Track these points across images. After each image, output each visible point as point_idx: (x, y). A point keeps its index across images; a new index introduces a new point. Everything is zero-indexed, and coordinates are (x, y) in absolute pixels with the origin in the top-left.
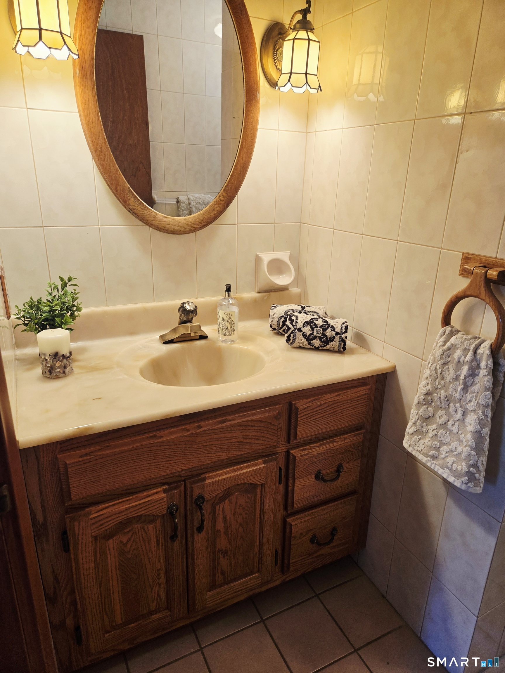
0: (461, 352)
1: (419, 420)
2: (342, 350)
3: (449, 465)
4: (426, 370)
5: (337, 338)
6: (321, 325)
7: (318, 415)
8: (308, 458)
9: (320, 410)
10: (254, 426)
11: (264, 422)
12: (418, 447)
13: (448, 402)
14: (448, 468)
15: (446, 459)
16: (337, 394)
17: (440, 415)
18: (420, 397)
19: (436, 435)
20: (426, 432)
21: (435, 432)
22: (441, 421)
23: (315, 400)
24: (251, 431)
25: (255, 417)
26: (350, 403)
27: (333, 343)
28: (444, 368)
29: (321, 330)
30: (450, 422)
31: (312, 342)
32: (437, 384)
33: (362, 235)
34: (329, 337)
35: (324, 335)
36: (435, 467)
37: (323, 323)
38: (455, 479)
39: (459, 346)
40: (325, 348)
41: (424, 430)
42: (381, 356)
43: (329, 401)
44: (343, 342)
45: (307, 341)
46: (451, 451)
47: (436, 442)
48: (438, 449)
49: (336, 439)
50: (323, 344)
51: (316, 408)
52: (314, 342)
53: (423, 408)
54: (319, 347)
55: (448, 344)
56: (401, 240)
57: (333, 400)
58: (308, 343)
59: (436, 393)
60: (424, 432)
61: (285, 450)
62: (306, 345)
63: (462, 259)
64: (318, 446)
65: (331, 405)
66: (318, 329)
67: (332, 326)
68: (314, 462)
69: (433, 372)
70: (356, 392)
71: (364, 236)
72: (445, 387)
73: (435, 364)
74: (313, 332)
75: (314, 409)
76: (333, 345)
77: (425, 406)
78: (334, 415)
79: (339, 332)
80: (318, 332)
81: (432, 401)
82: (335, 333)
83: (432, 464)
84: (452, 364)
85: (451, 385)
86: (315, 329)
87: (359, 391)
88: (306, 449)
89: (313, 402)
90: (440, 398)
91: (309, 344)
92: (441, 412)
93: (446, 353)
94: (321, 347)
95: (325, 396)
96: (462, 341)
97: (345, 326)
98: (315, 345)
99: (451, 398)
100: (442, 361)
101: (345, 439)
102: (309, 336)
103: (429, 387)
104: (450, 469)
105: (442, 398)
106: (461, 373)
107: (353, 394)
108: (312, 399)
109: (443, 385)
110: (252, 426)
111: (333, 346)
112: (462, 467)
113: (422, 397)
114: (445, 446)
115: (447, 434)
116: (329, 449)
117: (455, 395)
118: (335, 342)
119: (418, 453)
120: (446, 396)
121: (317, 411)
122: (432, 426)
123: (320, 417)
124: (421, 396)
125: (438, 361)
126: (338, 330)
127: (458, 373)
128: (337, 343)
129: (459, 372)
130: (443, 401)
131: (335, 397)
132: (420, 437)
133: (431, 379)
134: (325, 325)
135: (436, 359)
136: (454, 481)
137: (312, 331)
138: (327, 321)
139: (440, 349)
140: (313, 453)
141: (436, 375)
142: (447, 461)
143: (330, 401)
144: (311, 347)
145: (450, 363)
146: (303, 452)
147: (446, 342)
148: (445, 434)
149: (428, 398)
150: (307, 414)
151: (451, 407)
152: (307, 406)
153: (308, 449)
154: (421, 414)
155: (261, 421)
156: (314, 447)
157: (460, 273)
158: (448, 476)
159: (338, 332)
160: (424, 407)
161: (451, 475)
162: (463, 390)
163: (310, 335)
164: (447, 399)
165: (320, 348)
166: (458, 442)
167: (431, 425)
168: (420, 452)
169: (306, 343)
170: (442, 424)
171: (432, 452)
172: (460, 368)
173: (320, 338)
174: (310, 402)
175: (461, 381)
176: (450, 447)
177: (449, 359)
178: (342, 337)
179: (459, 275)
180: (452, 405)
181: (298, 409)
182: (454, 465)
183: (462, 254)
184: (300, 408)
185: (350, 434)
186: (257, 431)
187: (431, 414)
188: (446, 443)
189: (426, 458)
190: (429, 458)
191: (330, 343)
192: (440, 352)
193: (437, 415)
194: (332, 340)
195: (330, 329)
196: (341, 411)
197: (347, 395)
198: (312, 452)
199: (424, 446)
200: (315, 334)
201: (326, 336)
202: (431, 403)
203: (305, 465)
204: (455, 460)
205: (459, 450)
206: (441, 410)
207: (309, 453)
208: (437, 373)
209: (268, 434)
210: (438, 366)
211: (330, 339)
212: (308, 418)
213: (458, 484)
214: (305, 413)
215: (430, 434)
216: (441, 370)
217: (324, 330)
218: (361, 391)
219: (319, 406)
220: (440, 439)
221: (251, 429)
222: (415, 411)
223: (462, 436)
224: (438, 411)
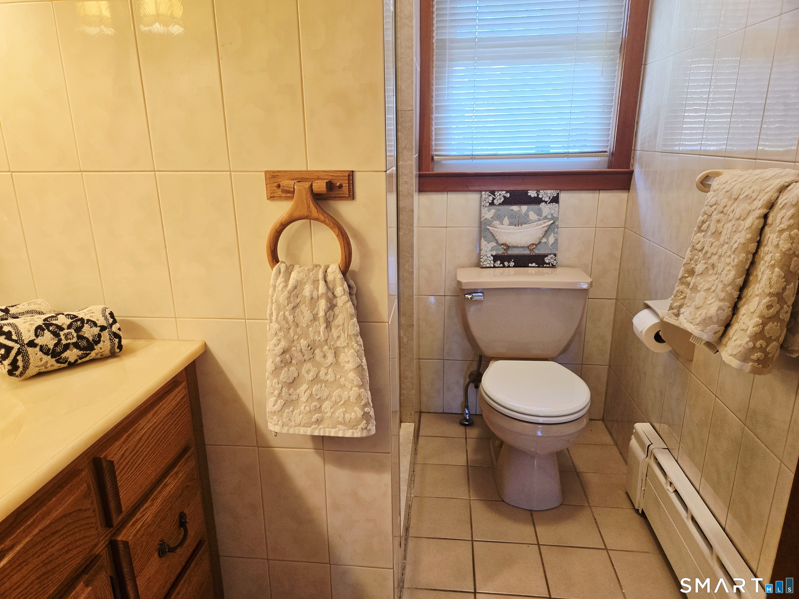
0: (311, 286)
1: (284, 389)
2: (118, 350)
3: (340, 419)
4: (270, 326)
5: (105, 335)
6: (69, 323)
7: (140, 457)
8: (144, 532)
9: (140, 448)
10: (57, 530)
11: (70, 514)
12: (295, 420)
13: (312, 350)
14: (340, 423)
15: (333, 415)
16: (152, 412)
17: (307, 370)
18: (275, 360)
19: (311, 395)
20: (297, 399)
21: (308, 392)
22: (310, 377)
23: (129, 436)
24: (54, 543)
25: (54, 515)
26: (171, 418)
27: (100, 345)
28: (295, 312)
29: (72, 331)
30: (321, 373)
31: (63, 355)
32: (292, 335)
33: (80, 173)
34: (91, 339)
35: (80, 337)
36: (324, 431)
37: (70, 321)
38: (352, 430)
39: (305, 280)
40: (87, 358)
41: (294, 397)
42: (177, 338)
43: (147, 428)
44: (116, 338)
45: (52, 357)
46: (336, 403)
47: (314, 404)
48: (318, 409)
49: (167, 482)
50: (85, 352)
51: (136, 446)
52: (67, 354)
53: (283, 372)
54: (76, 361)
55: (292, 282)
56: (160, 170)
57: (152, 423)
58: (56, 360)
59: (295, 347)
60: (294, 399)
61: (107, 543)
62: (52, 366)
63: (266, 179)
64: (150, 506)
65: (152, 432)
66: (66, 331)
67: (88, 320)
68: (153, 533)
69: (283, 323)
70: (173, 399)
71: (83, 173)
72: (305, 335)
73: (281, 313)
74: (60, 340)
75: (133, 450)
76: (101, 348)
77: (286, 369)
78: (158, 445)
79: (106, 325)
80: (69, 337)
81: (291, 359)
82: (98, 329)
83: (319, 431)
84: (304, 304)
85: (311, 329)
86: (62, 333)
87: (176, 396)
88: (137, 521)
89: (128, 441)
90: (301, 349)
91: (58, 361)
92: (308, 366)
93: (293, 293)
94: (81, 358)
95: (140, 424)
96: (306, 274)
97: (109, 314)
98: (69, 360)
99: (315, 344)
100: (291, 306)
101: (177, 473)
102: (53, 348)
103: (283, 344)
104: (344, 423)
105: (303, 349)
106: (318, 311)
107: (171, 404)
108: (125, 437)
109: (300, 332)
110: (53, 534)
111: (103, 350)
112: (357, 412)
113: (278, 359)
114: (327, 402)
115: (323, 388)
116: (165, 500)
117: (319, 338)
118: (104, 342)
119: (296, 428)
120: (309, 344)
121: (137, 452)
122: (302, 388)
123: (143, 459)
124: (276, 358)
125: (285, 307)
126: (101, 322)
127: (314, 312)
128: (108, 343)
129: (316, 310)
130: (305, 352)
131: (152, 418)
132: (292, 408)
133: (282, 333)
134: (76, 321)
135: (282, 305)
136: (353, 433)
137: (57, 339)
138: (73, 315)
139: (284, 292)
140: (147, 521)
141: (287, 325)
142: (336, 416)
143: (149, 427)
144: (63, 365)
145: (300, 304)
146: (134, 528)
147: (287, 281)
148: (321, 388)
149: (286, 357)
150: (127, 464)
151: (317, 355)
152: (123, 451)
153: (139, 519)
154: (283, 381)
155: (65, 516)
156: (147, 508)
157: (269, 197)
158: (344, 432)
159: (103, 326)
160: (284, 370)
161: (347, 429)
162: (326, 328)
163: (56, 345)
164: (310, 348)
165: (79, 361)
166: (340, 389)
167: (299, 387)
168: (299, 425)
169: (51, 362)
170: (314, 379)
171: (314, 417)
172: (316, 304)
173: (76, 345)
174: (124, 442)
175: (322, 320)
176: (333, 399)
177: (298, 300)
178: (113, 330)
179: (268, 199)
180: (317, 351)
181: (112, 462)
182: (346, 416)
183: (264, 173)
184: (115, 459)
185: (180, 464)
186: (64, 536)
187: (296, 375)
188: (326, 398)
189: (310, 428)
190: (313, 426)
191: (95, 347)
192: (285, 296)
193: (303, 372)
194: (97, 340)
195: (88, 325)
196: (164, 435)
197: (165, 408)
198: (146, 519)
199: (301, 416)
200: (64, 342)
201: (85, 338)
202: (291, 362)
203: (142, 545)
204: (344, 410)
205: (345, 395)
206: (305, 364)
207: (143, 523)
208: (287, 323)
209: (81, 531)
210: (287, 313)
211: (93, 340)
212: (129, 470)
213: (357, 434)
214: (124, 464)
215: (304, 398)
216: (292, 316)
217: (78, 330)
218: (177, 394)
219: (138, 442)
220: (318, 397)
221: (52, 541)
222: (274, 381)
223: (343, 379)
224: (303, 367)
